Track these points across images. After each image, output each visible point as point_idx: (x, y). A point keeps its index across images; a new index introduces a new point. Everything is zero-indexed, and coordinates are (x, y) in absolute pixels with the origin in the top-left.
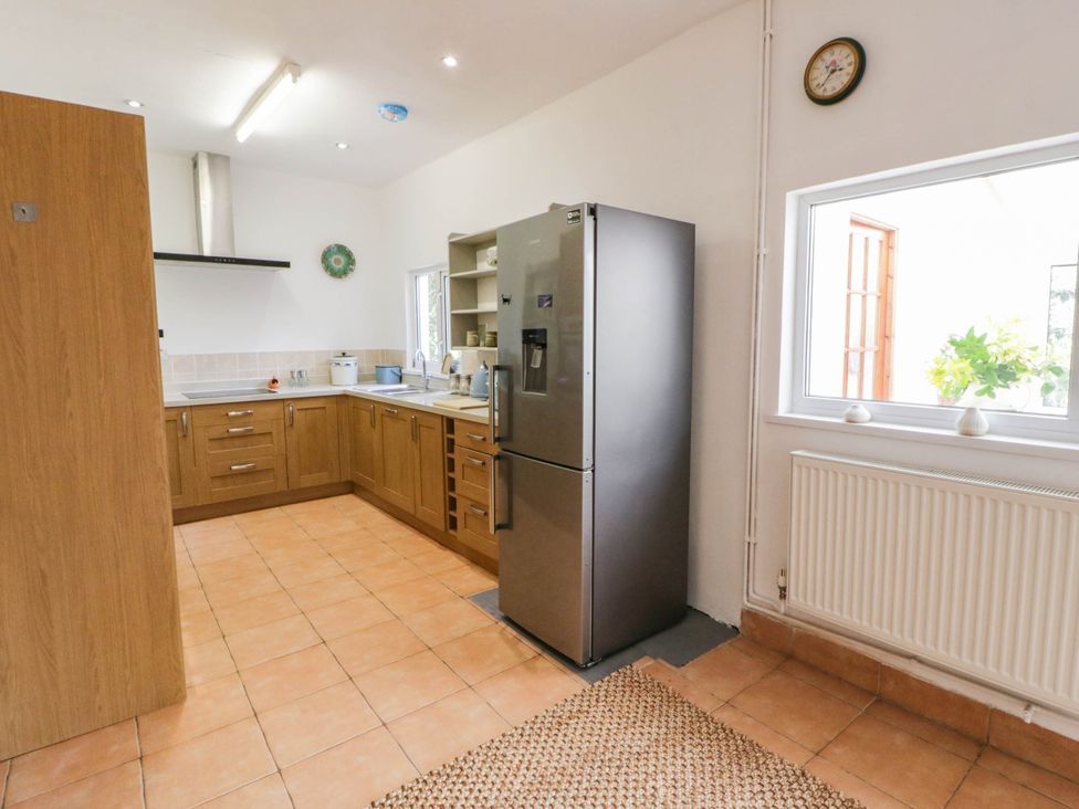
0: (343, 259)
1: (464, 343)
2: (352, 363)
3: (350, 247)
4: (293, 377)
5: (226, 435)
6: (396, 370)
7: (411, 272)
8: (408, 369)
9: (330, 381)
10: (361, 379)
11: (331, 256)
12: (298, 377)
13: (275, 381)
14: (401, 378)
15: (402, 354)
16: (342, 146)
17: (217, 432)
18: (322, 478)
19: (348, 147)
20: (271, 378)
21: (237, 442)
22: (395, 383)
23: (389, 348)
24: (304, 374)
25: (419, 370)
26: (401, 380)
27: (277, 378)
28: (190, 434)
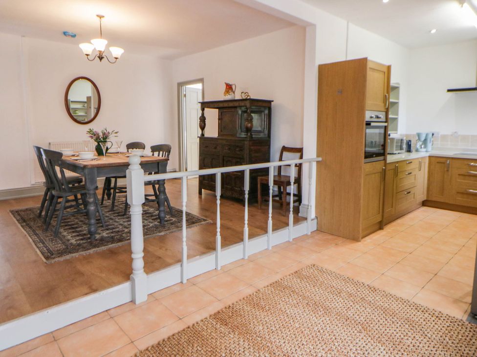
5: (467, 174)
17: (463, 171)
28: (450, 170)
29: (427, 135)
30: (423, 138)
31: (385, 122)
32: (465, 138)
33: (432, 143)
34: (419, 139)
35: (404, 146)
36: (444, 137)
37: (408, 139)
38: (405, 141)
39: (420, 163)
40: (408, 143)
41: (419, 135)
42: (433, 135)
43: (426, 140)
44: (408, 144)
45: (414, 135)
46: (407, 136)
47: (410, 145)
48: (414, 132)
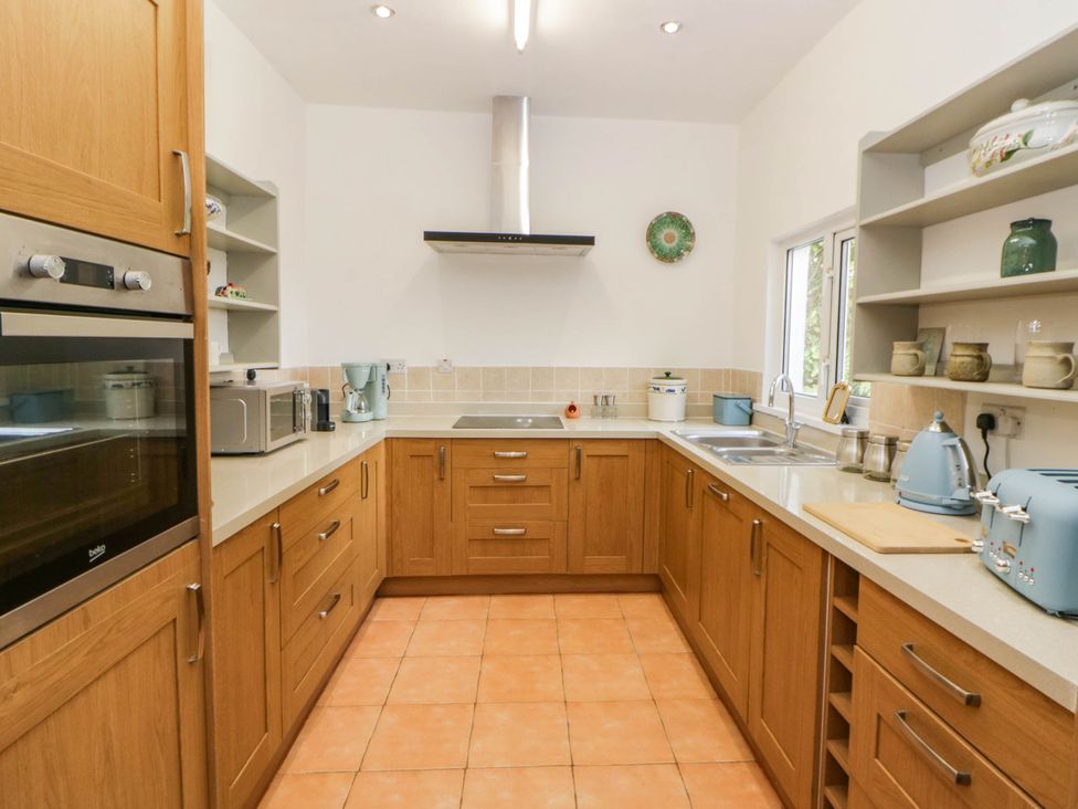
0: (676, 233)
1: (886, 367)
2: (678, 389)
3: (688, 215)
4: (596, 404)
5: (491, 483)
6: (745, 405)
7: (780, 243)
8: (762, 405)
9: (646, 414)
10: (690, 414)
11: (660, 230)
12: (604, 406)
13: (572, 408)
14: (751, 417)
15: (755, 379)
16: (671, 28)
17: (482, 478)
18: (614, 564)
19: (680, 27)
20: (569, 403)
21: (505, 495)
22: (739, 425)
23: (736, 368)
24: (611, 400)
25: (781, 409)
26: (751, 420)
27: (575, 404)
28: (448, 476)
29: (373, 369)
30: (361, 383)
31: (186, 318)
32: (468, 376)
33: (387, 390)
34: (351, 383)
35: (308, 415)
36: (418, 375)
37: (318, 386)
38: (308, 397)
39: (365, 469)
40: (319, 398)
41: (349, 370)
42: (388, 368)
43: (370, 384)
44: (320, 405)
45: (333, 369)
46: (314, 373)
47: (327, 406)
48: (335, 360)
